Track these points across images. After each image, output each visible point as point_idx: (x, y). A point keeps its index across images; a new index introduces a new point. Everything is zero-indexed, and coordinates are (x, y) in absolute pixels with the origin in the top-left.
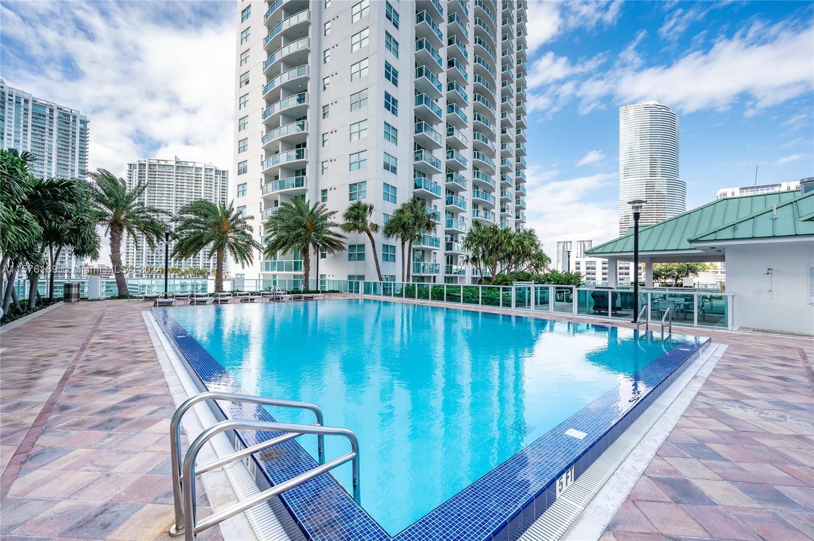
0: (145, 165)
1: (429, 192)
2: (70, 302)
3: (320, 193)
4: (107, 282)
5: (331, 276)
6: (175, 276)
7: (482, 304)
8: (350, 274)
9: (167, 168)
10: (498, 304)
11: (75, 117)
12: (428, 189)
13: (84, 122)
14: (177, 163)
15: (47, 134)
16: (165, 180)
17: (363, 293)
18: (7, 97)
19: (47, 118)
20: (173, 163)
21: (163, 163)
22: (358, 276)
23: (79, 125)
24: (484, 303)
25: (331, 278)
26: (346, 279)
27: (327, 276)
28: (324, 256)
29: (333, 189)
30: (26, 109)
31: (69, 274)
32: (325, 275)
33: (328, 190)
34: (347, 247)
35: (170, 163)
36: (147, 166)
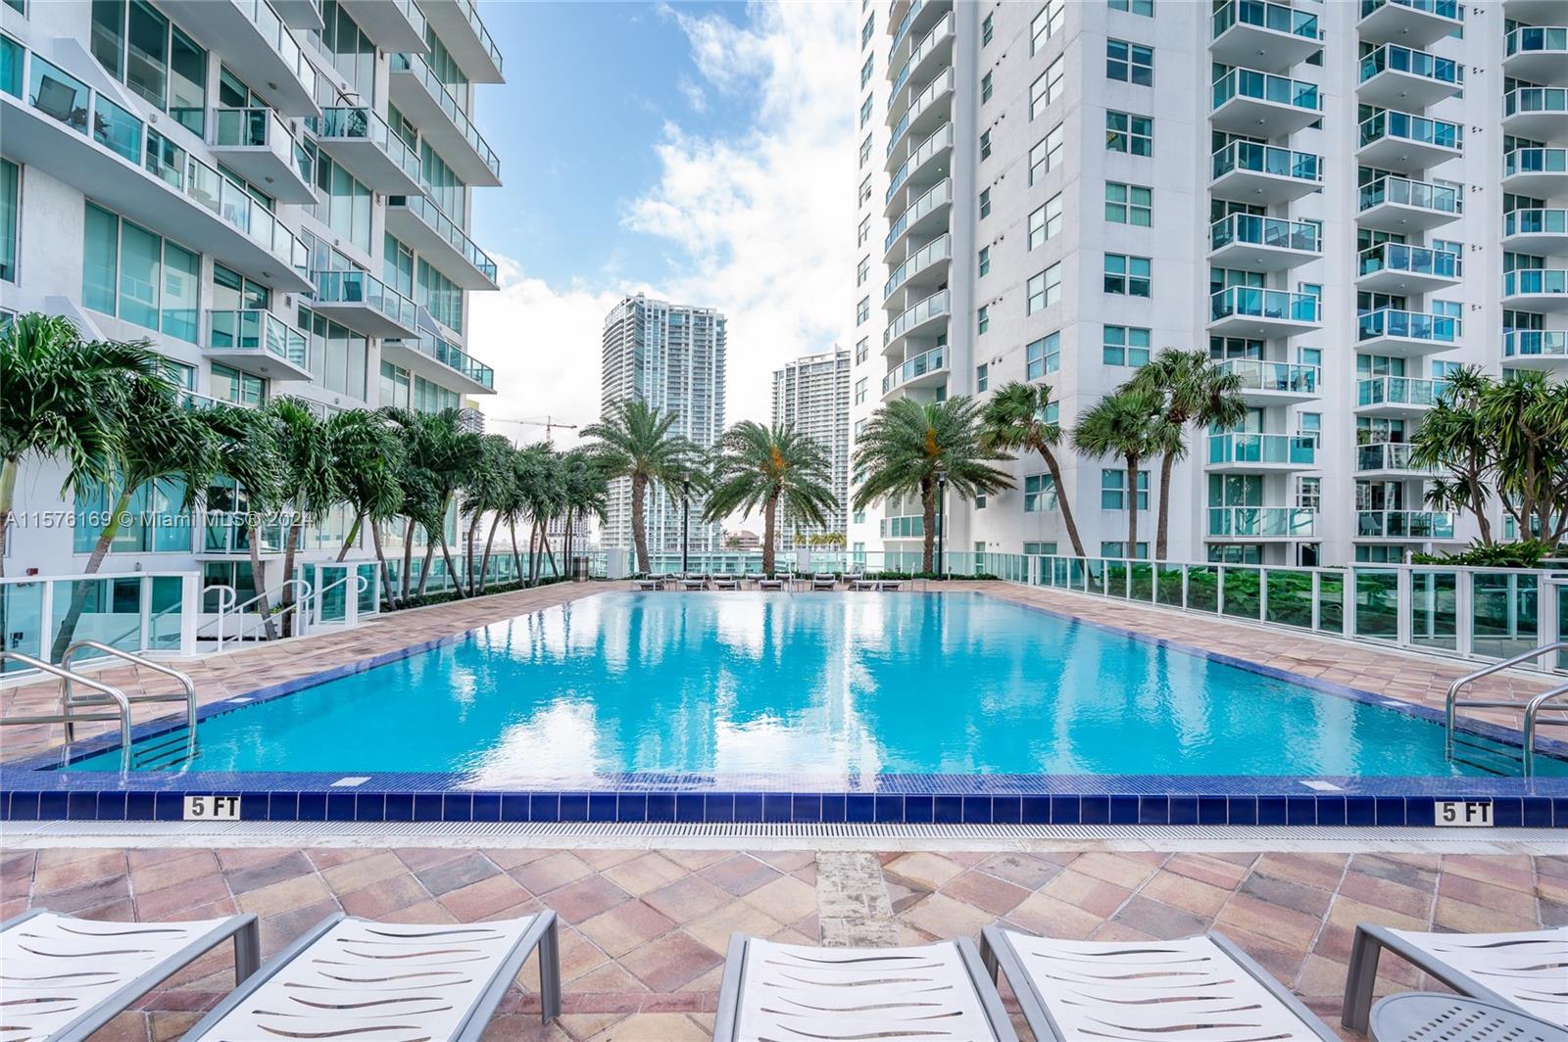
0: (794, 369)
1: (1263, 319)
2: (578, 581)
3: (975, 372)
4: (747, 558)
5: (994, 544)
6: (836, 547)
7: (1269, 618)
8: (1030, 540)
9: (824, 367)
10: (1308, 622)
11: (711, 318)
12: (1258, 313)
13: (721, 323)
14: (838, 355)
15: (683, 351)
16: (822, 387)
17: (1038, 581)
18: (646, 313)
19: (683, 329)
20: (832, 358)
21: (818, 360)
22: (1044, 545)
23: (716, 329)
24: (1273, 614)
25: (994, 550)
26: (1020, 551)
27: (987, 545)
28: (981, 503)
29: (997, 361)
30: (663, 324)
31: (706, 546)
32: (984, 543)
33: (989, 366)
34: (1021, 483)
35: (828, 359)
36: (797, 371)
